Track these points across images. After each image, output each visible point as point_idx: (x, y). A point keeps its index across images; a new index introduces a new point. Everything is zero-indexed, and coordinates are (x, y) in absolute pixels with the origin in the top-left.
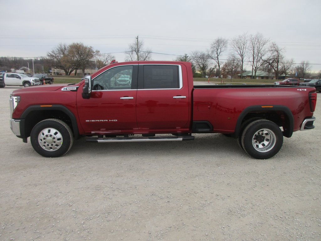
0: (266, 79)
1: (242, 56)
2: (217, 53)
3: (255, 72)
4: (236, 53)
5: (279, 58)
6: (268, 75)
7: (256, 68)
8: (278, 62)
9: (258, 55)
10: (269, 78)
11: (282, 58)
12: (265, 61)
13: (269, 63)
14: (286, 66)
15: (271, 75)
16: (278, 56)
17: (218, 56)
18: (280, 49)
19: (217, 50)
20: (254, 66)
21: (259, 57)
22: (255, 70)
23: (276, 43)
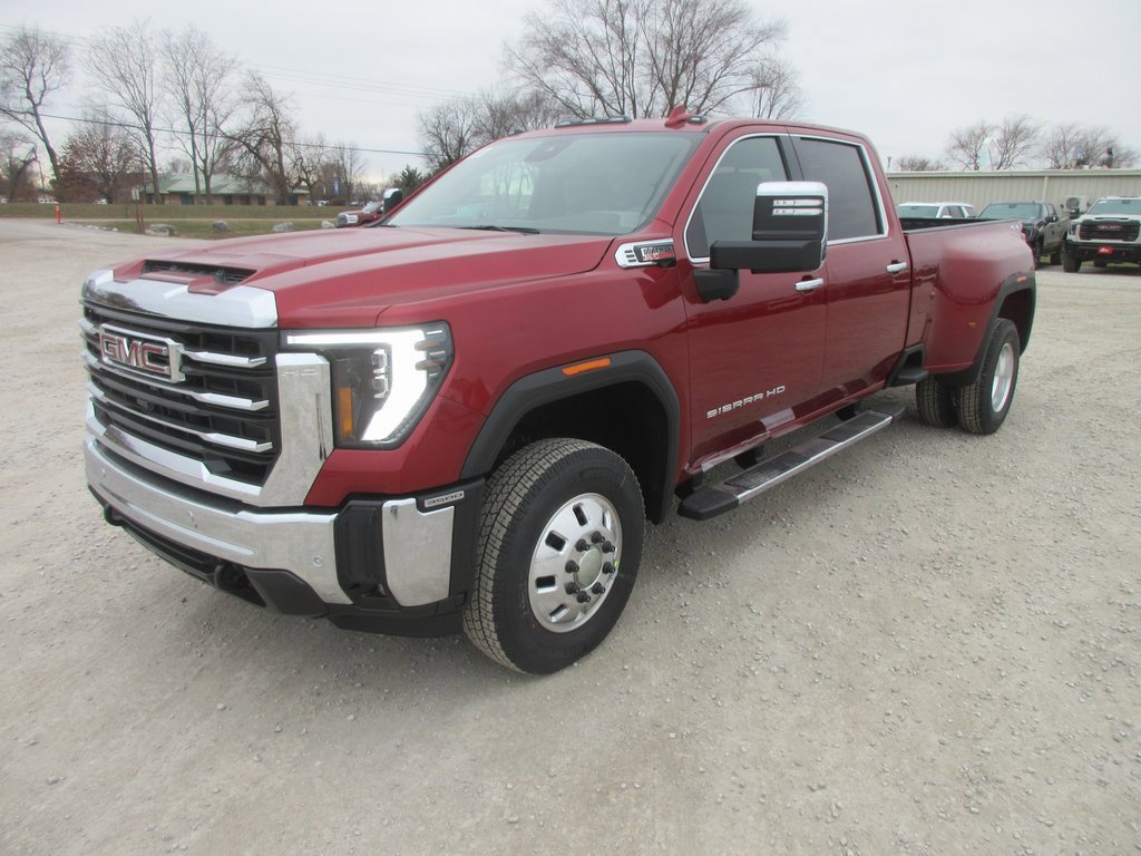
0: (242, 204)
1: (143, 112)
2: (30, 97)
3: (207, 179)
4: (114, 98)
5: (280, 128)
6: (246, 192)
7: (205, 161)
8: (278, 143)
9: (205, 115)
10: (252, 201)
11: (292, 131)
12: (232, 138)
13: (248, 146)
14: (305, 160)
15: (257, 188)
16: (277, 120)
17: (35, 106)
18: (279, 98)
19: (28, 81)
20: (197, 157)
21: (208, 123)
22: (205, 172)
23: (261, 74)
